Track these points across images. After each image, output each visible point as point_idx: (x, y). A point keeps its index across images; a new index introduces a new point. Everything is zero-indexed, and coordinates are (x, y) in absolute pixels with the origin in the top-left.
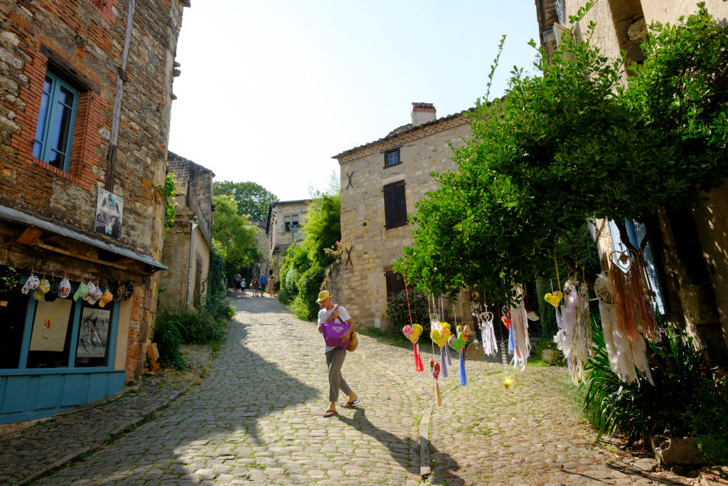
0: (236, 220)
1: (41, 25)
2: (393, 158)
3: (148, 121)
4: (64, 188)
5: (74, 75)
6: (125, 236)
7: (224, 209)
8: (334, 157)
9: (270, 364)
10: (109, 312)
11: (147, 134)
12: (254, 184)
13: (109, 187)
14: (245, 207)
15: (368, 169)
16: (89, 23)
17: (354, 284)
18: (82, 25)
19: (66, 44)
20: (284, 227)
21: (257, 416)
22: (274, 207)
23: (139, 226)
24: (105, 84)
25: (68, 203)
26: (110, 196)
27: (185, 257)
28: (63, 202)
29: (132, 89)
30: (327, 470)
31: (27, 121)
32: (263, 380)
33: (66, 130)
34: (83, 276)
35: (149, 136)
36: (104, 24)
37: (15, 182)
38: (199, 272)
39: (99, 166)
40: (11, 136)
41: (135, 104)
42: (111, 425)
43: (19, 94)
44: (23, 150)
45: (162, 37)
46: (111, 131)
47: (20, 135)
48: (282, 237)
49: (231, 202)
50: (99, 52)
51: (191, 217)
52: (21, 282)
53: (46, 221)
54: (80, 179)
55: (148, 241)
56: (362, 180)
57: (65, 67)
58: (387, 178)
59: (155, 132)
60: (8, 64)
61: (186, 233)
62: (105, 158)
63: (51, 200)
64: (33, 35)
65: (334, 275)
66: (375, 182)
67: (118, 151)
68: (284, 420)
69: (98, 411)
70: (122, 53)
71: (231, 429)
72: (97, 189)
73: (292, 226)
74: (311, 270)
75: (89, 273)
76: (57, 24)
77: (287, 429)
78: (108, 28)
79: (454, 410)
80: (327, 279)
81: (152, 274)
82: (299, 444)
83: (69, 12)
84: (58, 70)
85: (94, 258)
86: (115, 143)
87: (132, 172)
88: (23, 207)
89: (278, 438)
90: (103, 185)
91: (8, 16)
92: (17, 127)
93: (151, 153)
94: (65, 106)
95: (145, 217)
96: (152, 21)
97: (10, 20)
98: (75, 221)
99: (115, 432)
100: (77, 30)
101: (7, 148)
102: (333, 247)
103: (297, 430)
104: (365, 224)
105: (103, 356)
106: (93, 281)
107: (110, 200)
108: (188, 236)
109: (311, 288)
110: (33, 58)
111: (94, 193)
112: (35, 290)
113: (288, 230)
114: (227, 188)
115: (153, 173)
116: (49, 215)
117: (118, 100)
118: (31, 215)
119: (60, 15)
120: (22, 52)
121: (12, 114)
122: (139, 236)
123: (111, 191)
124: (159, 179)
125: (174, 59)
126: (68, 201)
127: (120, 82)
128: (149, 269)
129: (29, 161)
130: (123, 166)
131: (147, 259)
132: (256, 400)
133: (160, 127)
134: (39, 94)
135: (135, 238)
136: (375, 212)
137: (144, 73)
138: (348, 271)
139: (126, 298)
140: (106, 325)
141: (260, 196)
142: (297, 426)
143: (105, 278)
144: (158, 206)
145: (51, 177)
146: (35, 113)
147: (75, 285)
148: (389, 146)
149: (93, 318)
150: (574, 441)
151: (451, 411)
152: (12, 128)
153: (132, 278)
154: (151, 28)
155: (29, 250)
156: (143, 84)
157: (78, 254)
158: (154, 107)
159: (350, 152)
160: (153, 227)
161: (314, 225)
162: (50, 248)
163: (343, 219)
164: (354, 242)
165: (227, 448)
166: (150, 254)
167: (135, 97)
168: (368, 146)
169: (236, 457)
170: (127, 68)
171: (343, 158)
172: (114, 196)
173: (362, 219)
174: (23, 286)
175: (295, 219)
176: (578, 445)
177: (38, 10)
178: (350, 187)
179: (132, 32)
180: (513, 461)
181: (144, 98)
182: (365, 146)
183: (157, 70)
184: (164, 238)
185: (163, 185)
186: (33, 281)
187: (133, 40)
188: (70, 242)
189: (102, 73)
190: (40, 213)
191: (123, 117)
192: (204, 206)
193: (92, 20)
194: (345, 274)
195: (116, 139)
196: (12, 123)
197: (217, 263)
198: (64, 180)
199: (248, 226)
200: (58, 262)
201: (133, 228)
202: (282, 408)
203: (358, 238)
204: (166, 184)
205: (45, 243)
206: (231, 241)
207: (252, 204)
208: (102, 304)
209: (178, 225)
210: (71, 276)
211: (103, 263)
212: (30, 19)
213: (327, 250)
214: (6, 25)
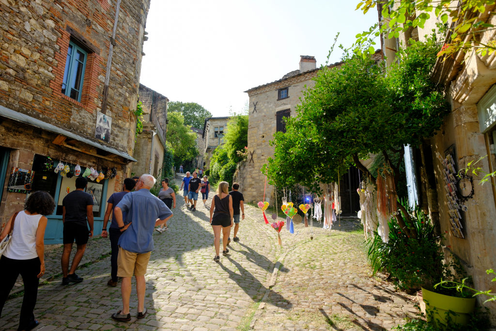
0: (183, 128)
1: (67, 14)
2: (284, 93)
3: (128, 70)
4: (78, 112)
5: (85, 43)
6: (112, 141)
7: (175, 121)
8: (245, 92)
9: (196, 222)
10: (102, 185)
11: (126, 78)
12: (196, 104)
13: (103, 111)
14: (189, 120)
15: (267, 100)
16: (94, 11)
17: (254, 175)
18: (90, 12)
19: (81, 25)
20: (214, 135)
21: (184, 251)
22: (208, 120)
23: (121, 135)
24: (103, 48)
25: (81, 121)
26: (104, 116)
27: (148, 153)
28: (78, 120)
29: (118, 50)
30: (217, 280)
31: (59, 73)
32: (190, 231)
33: (79, 77)
34: (88, 164)
35: (128, 79)
36: (103, 10)
37: (52, 108)
38: (156, 163)
39: (98, 98)
40: (50, 81)
41: (120, 60)
42: (102, 250)
43: (55, 56)
44: (57, 89)
45: (137, 16)
46: (105, 77)
47: (55, 81)
48: (212, 141)
49: (180, 116)
50: (100, 28)
51: (153, 128)
52: (54, 166)
53: (68, 131)
54: (87, 106)
55: (125, 144)
56: (263, 108)
57: (80, 39)
58: (279, 107)
59: (131, 77)
60: (49, 39)
61: (149, 138)
62: (102, 94)
63: (71, 119)
64: (62, 21)
65: (242, 168)
66: (271, 109)
67: (109, 89)
68: (199, 253)
69: (95, 242)
70: (113, 28)
71: (168, 256)
72: (96, 112)
73: (218, 134)
74: (228, 165)
75: (91, 162)
76: (76, 13)
77: (200, 258)
78: (105, 13)
79: (299, 255)
80: (237, 171)
81: (127, 163)
82: (204, 266)
83: (82, 5)
84: (76, 41)
85: (94, 154)
86: (107, 84)
87: (117, 101)
88: (55, 123)
89: (194, 262)
90: (100, 110)
91: (49, 10)
92: (53, 76)
93: (128, 89)
94: (79, 62)
95: (124, 129)
96: (131, 6)
97: (50, 12)
98: (84, 131)
99: (103, 254)
100: (87, 15)
101: (48, 89)
102: (242, 150)
103: (205, 259)
104: (263, 137)
105: (98, 211)
106: (94, 167)
107: (104, 119)
108: (150, 140)
109: (227, 176)
110: (62, 34)
111: (95, 115)
112: (61, 171)
113: (216, 136)
114: (177, 106)
115: (129, 102)
116: (70, 128)
117: (110, 58)
118: (60, 127)
119: (77, 7)
120: (56, 31)
121: (50, 69)
122: (120, 141)
123: (105, 113)
124: (133, 106)
125: (144, 30)
126: (80, 119)
127: (112, 46)
128: (125, 161)
129: (59, 96)
130: (112, 98)
131: (125, 155)
132: (185, 242)
133: (135, 74)
134: (65, 56)
135: (118, 142)
136: (270, 129)
137: (126, 40)
138: (250, 167)
139: (112, 178)
140: (100, 193)
141: (200, 112)
142: (205, 257)
143: (100, 165)
144: (132, 123)
145: (71, 105)
146: (63, 68)
147: (83, 169)
148: (281, 86)
149: (93, 188)
150: (360, 275)
151: (297, 255)
152: (51, 77)
153: (116, 166)
154: (131, 11)
155: (59, 148)
156: (125, 47)
157: (86, 150)
158: (131, 61)
159: (256, 89)
160: (129, 135)
161: (232, 135)
162: (70, 147)
163: (249, 132)
164: (255, 148)
165: (164, 266)
166: (127, 151)
167: (120, 56)
168: (268, 85)
169: (169, 270)
170: (116, 37)
171: (252, 92)
172: (106, 117)
173: (262, 133)
174: (55, 168)
175: (221, 130)
176: (361, 277)
177: (66, 5)
178: (255, 112)
179: (119, 14)
180: (321, 282)
181: (125, 55)
182: (266, 85)
183: (134, 38)
184: (135, 142)
185: (135, 109)
186: (60, 166)
187: (120, 20)
188: (82, 144)
189: (101, 41)
190: (65, 126)
191: (113, 68)
192: (162, 120)
193: (96, 9)
194: (248, 168)
195: (108, 82)
196: (50, 74)
197: (168, 157)
198: (78, 107)
199: (190, 133)
200: (74, 155)
201: (117, 136)
202: (200, 247)
203: (258, 145)
204: (137, 108)
205: (67, 144)
206: (179, 142)
207: (195, 118)
208: (98, 181)
209: (145, 133)
210: (81, 163)
211: (99, 156)
212: (61, 11)
213: (239, 152)
214: (48, 15)
